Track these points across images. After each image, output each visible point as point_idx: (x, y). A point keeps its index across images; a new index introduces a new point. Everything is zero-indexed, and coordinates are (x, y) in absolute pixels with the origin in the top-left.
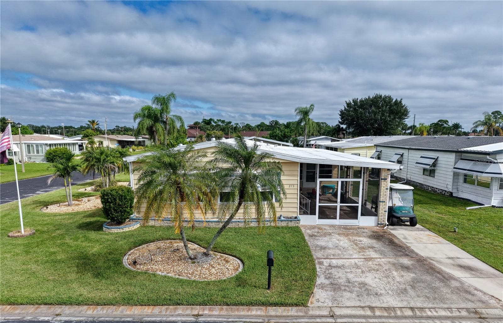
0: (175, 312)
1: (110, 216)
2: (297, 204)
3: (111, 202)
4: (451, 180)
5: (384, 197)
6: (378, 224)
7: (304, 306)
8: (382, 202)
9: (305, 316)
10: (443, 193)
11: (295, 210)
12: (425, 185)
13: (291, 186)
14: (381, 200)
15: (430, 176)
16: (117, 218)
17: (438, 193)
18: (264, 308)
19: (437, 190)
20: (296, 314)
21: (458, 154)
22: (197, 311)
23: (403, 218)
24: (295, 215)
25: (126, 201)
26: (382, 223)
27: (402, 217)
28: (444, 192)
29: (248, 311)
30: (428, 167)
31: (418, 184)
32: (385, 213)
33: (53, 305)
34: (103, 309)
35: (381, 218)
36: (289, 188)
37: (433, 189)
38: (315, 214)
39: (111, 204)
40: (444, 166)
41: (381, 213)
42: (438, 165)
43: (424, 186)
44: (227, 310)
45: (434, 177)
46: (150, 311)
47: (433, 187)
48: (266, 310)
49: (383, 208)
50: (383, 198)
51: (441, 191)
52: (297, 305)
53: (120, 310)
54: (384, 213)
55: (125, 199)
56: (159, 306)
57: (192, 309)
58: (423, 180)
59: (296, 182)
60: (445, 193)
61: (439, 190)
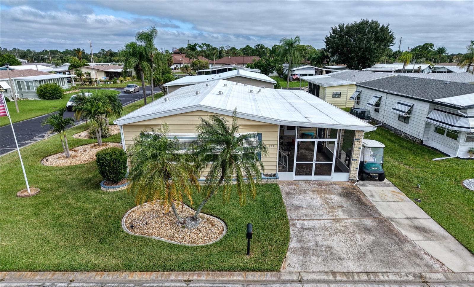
0: (169, 277)
2: (276, 162)
3: (106, 166)
4: (423, 129)
5: (356, 155)
6: (349, 180)
7: (277, 271)
8: (355, 160)
9: (277, 281)
10: (415, 140)
11: (274, 168)
12: (399, 130)
13: (271, 146)
15: (404, 122)
17: (410, 139)
18: (243, 273)
19: (409, 136)
20: (270, 279)
21: (432, 104)
22: (187, 276)
23: (372, 174)
24: (274, 173)
25: (119, 164)
26: (353, 178)
28: (415, 139)
29: (230, 276)
30: (403, 114)
31: (393, 128)
32: (356, 170)
33: (66, 271)
34: (108, 275)
35: (352, 174)
36: (270, 148)
37: (405, 134)
38: (292, 171)
39: (107, 168)
40: (418, 114)
41: (353, 170)
42: (413, 113)
43: (398, 131)
44: (212, 275)
45: (408, 124)
46: (148, 277)
47: (406, 133)
48: (245, 275)
49: (354, 165)
50: (355, 157)
51: (413, 138)
52: (271, 271)
53: (123, 275)
55: (118, 162)
56: (155, 272)
57: (183, 274)
58: (397, 125)
59: (275, 143)
60: (416, 140)
61: (411, 137)
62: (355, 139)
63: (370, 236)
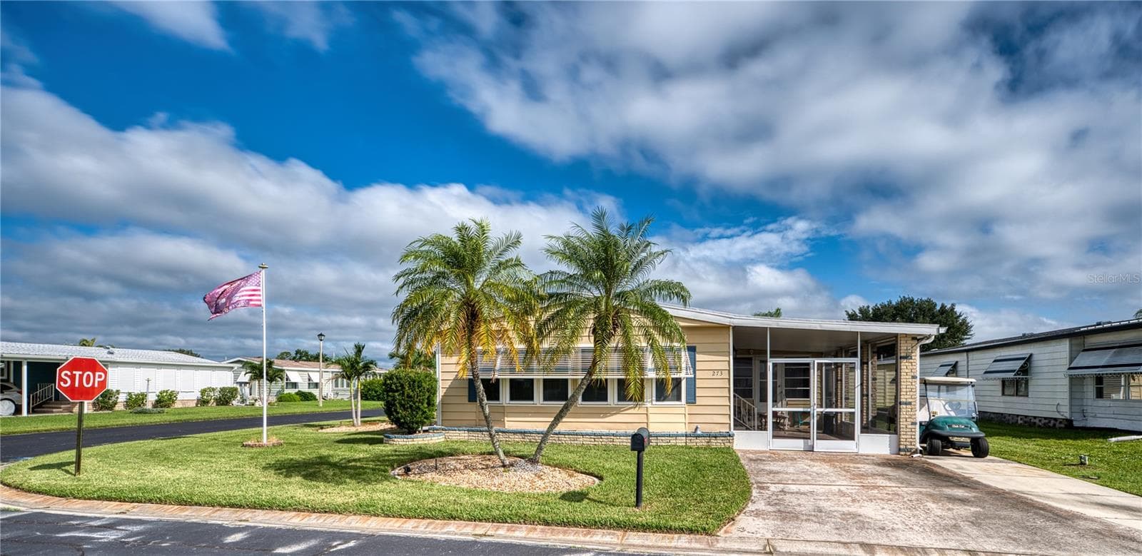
0: (442, 528)
1: (393, 415)
2: (728, 407)
3: (397, 391)
4: (1067, 396)
5: (908, 393)
6: (900, 450)
7: (707, 534)
8: (906, 404)
9: (706, 550)
10: (1051, 424)
11: (725, 420)
12: (1010, 415)
13: (716, 373)
14: (903, 400)
15: (1017, 395)
16: (404, 419)
17: (1039, 426)
18: (620, 533)
19: (1037, 421)
20: (687, 545)
21: (1075, 341)
22: (484, 529)
23: (955, 439)
24: (724, 430)
25: (420, 391)
26: (909, 447)
27: (953, 436)
28: (1052, 422)
29: (585, 535)
30: (1011, 375)
31: (993, 416)
32: (913, 426)
33: (244, 507)
34: (318, 518)
35: (905, 437)
36: (714, 377)
37: (1025, 419)
38: (766, 429)
39: (396, 394)
40: (1046, 369)
41: (904, 426)
42: (1034, 370)
43: (1007, 418)
44: (543, 531)
45: (1027, 396)
46: (398, 524)
47: (1026, 417)
48: (623, 537)
49: (907, 416)
50: (908, 397)
51: (1047, 421)
52: (691, 531)
53: (347, 520)
54: (910, 427)
55: (419, 387)
56: (417, 520)
57: (476, 526)
58: (1002, 405)
59: (725, 366)
60: (1054, 425)
61: (1040, 421)
62: (901, 358)
63: (966, 507)
